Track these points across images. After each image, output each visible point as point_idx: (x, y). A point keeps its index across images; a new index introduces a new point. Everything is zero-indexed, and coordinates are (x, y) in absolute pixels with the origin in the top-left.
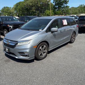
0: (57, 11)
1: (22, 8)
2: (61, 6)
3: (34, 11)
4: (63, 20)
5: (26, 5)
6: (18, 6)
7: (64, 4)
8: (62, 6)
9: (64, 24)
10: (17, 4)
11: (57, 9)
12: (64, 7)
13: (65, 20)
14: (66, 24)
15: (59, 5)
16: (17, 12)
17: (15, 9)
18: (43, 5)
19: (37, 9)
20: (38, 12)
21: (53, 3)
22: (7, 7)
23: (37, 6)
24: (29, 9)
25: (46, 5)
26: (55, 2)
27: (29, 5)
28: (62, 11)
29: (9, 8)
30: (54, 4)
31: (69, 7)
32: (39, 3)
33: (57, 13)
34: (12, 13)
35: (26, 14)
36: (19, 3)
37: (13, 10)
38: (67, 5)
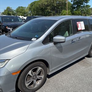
0: (75, 11)
1: (37, 8)
2: (80, 6)
3: (50, 11)
4: (77, 23)
5: (41, 4)
6: (32, 6)
7: (84, 3)
8: (82, 6)
9: (79, 29)
10: (32, 3)
11: (75, 9)
12: (84, 7)
13: (82, 23)
14: (83, 28)
15: (78, 5)
16: (31, 12)
17: (30, 9)
18: (59, 5)
19: (53, 9)
20: (54, 12)
21: (72, 1)
22: (21, 7)
23: (53, 5)
24: (44, 9)
25: (63, 4)
26: (74, 1)
27: (45, 5)
28: (82, 11)
29: (23, 7)
30: (72, 3)
31: (90, 6)
32: (55, 2)
33: (75, 13)
34: (27, 13)
35: (41, 14)
36: (34, 3)
37: (28, 10)
38: (88, 4)
